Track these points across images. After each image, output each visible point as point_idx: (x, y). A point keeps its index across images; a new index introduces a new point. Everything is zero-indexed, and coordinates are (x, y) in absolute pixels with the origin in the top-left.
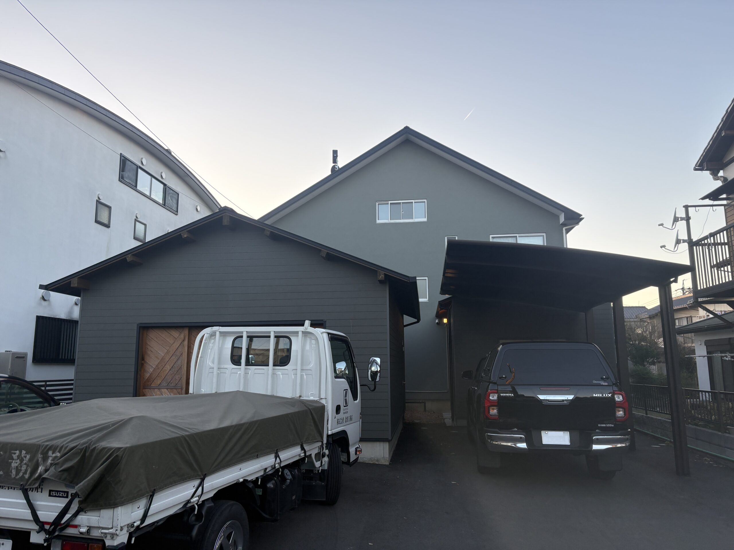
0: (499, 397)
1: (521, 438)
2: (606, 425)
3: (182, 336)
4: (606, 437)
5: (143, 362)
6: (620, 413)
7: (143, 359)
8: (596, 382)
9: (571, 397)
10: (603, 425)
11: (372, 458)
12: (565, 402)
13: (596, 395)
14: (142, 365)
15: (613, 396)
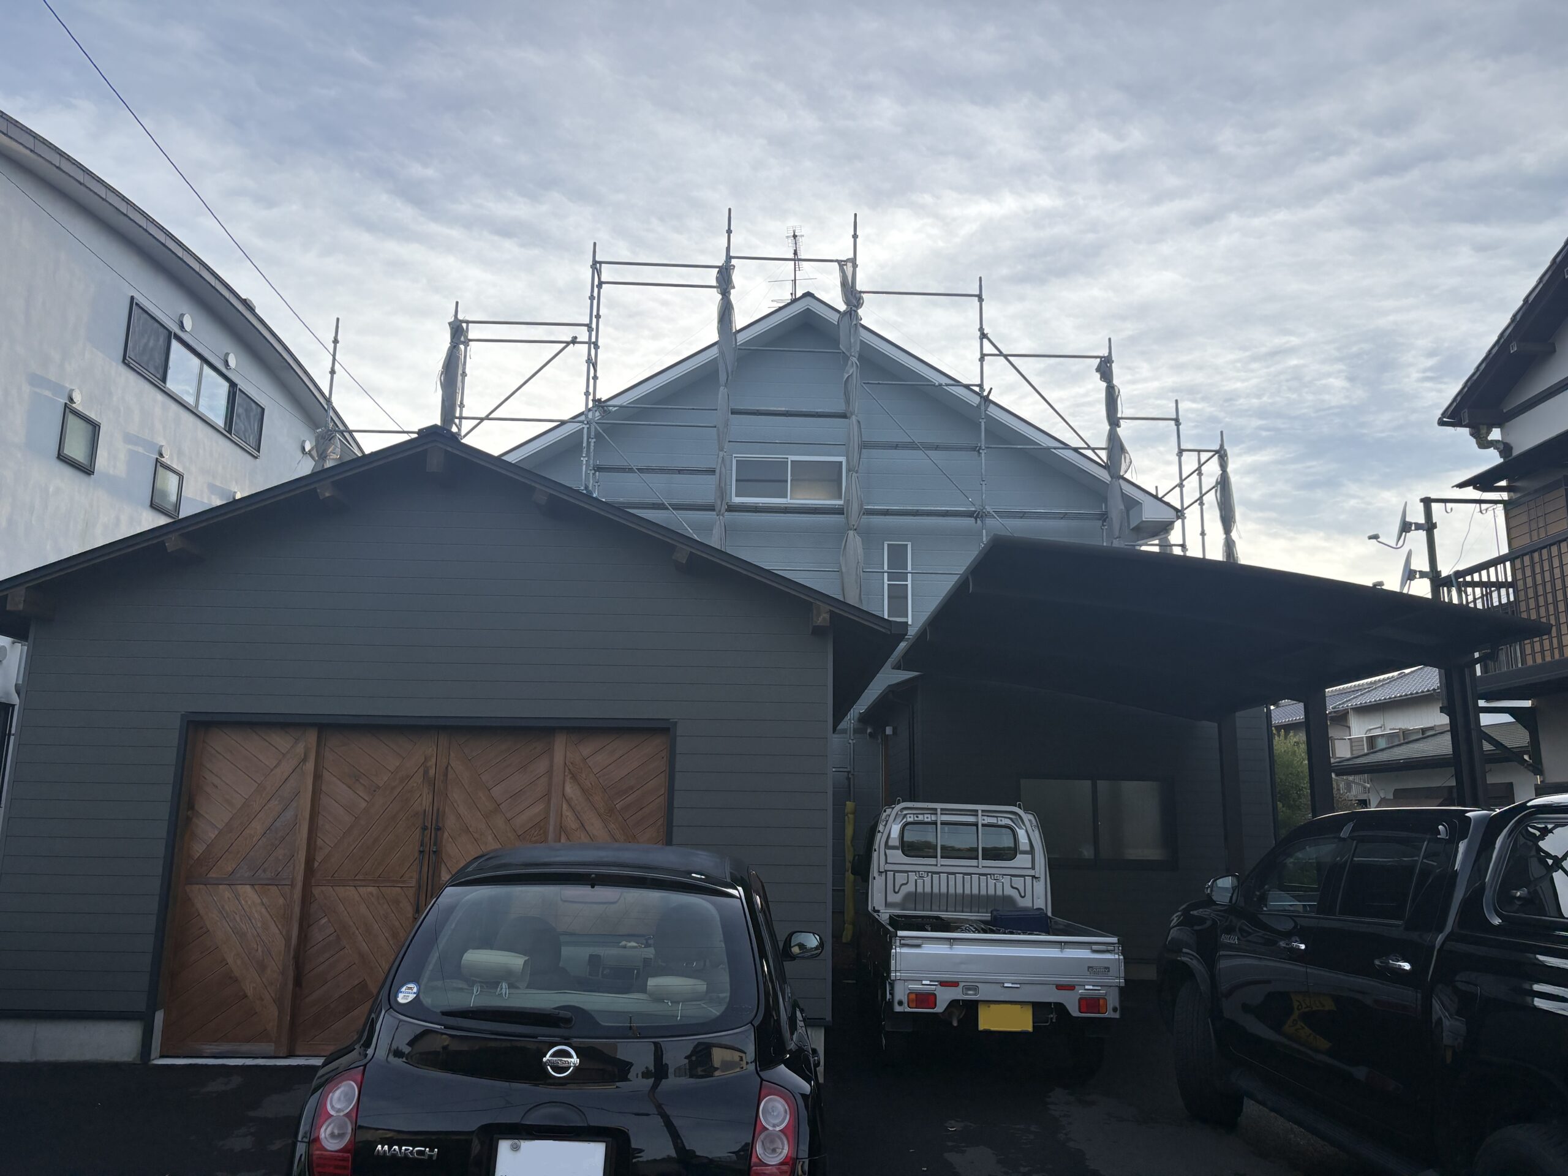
3: (300, 748)
5: (190, 813)
7: (191, 806)
14: (189, 820)
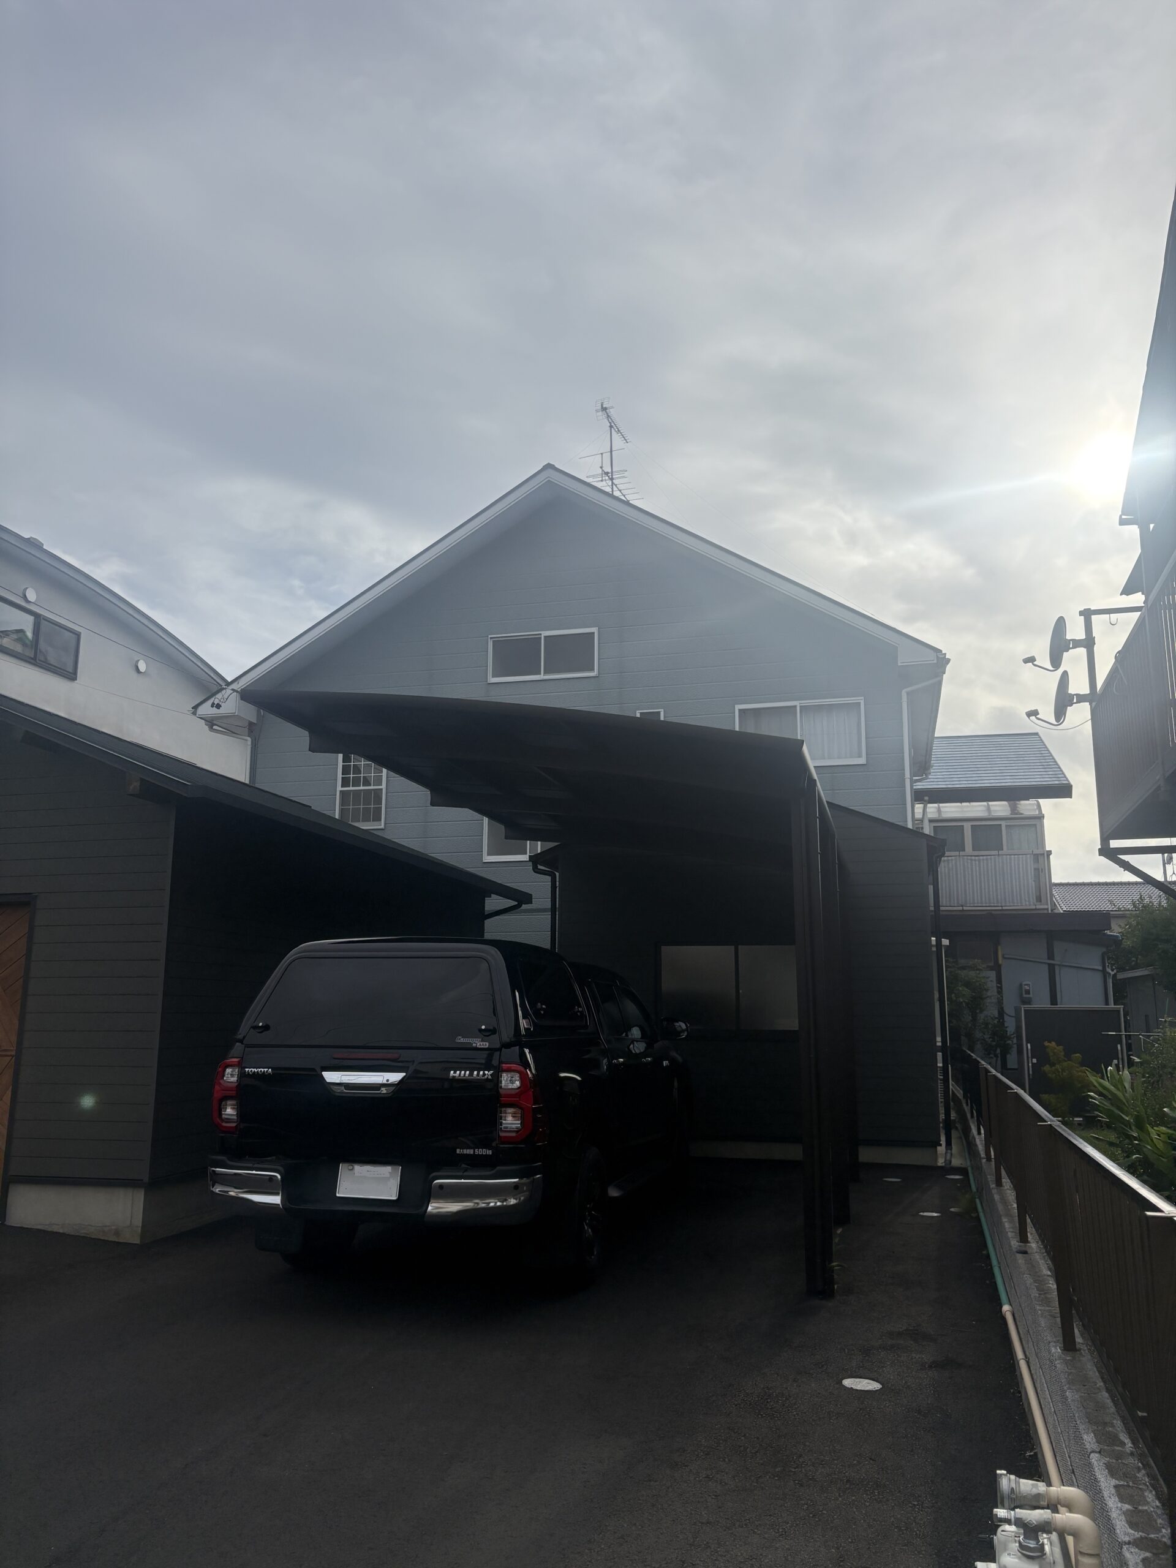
0: (242, 1075)
1: (271, 1178)
2: (474, 1151)
4: (463, 1181)
6: (510, 1121)
8: (462, 1040)
9: (395, 1077)
10: (468, 1150)
11: (106, 1226)
12: (384, 1090)
13: (455, 1073)
15: (496, 1079)
